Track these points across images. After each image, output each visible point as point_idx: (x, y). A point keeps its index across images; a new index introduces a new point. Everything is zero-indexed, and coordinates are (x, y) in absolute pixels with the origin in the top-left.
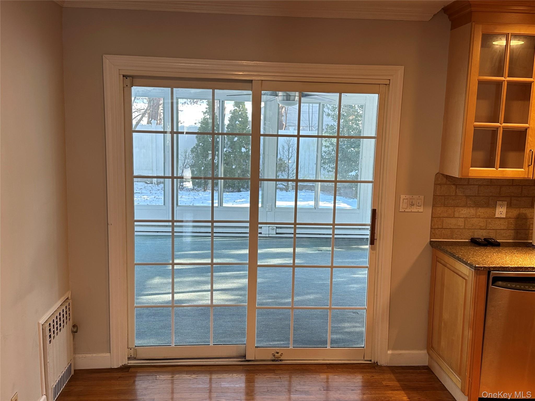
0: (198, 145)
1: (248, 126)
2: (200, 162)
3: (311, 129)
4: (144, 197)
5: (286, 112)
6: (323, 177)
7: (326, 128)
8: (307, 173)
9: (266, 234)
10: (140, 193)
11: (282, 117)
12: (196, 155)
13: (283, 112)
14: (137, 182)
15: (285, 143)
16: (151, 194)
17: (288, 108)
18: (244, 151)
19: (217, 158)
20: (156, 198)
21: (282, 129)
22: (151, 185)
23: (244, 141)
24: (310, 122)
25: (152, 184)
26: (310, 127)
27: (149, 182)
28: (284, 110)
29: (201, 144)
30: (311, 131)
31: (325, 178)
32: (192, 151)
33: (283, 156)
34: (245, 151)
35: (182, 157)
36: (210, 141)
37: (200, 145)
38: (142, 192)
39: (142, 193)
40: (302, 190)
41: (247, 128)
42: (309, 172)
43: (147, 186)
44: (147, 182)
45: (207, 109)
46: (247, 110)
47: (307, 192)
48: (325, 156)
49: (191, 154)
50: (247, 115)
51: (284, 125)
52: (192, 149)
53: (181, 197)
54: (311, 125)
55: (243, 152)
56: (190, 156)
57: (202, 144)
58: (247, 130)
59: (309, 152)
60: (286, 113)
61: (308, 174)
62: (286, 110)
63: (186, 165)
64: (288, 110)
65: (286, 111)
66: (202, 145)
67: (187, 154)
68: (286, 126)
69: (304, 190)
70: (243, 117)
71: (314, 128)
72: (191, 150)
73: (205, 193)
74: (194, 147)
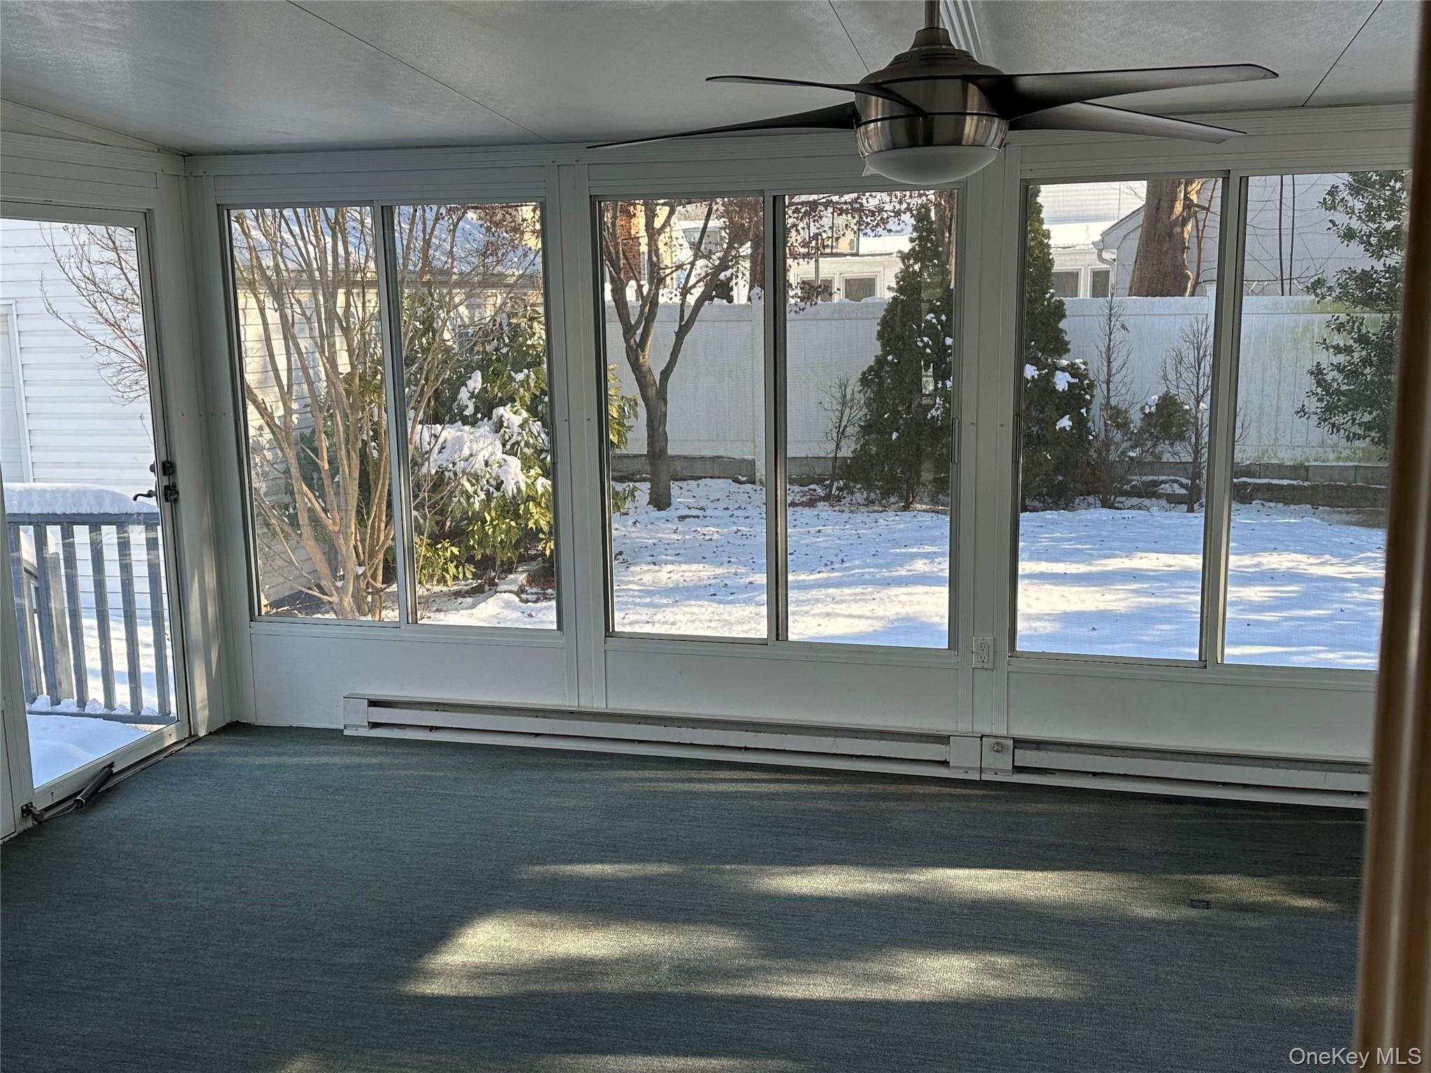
0: (880, 361)
1: (1052, 291)
2: (886, 416)
3: (1286, 287)
4: (705, 530)
5: (1198, 233)
6: (1332, 456)
7: (1340, 281)
8: (1272, 442)
9: (966, 770)
10: (698, 517)
11: (1184, 253)
12: (875, 394)
13: (1186, 236)
14: (712, 478)
15: (1186, 341)
16: (733, 519)
17: (1205, 220)
18: (1033, 377)
19: (941, 403)
20: (740, 534)
21: (1181, 293)
22: (749, 486)
23: (1033, 343)
24: (1286, 264)
25: (753, 483)
26: (1282, 280)
27: (744, 479)
28: (1190, 229)
29: (890, 358)
30: (1286, 297)
31: (1338, 459)
32: (864, 381)
33: (1178, 388)
34: (1036, 377)
35: (834, 402)
36: (918, 346)
37: (887, 360)
38: (706, 514)
39: (705, 517)
40: (1251, 503)
41: (1048, 296)
42: (1276, 438)
43: (738, 491)
44: (740, 477)
45: (914, 244)
46: (1048, 237)
47: (1270, 508)
48: (1335, 385)
49: (859, 392)
50: (1050, 254)
51: (1188, 278)
52: (864, 374)
53: (819, 531)
54: (1286, 276)
55: (1029, 378)
56: (857, 396)
57: (895, 356)
58: (1046, 303)
59: (1280, 370)
60: (1198, 237)
61: (1272, 445)
62: (1201, 228)
63: (846, 426)
64: (1204, 226)
65: (1198, 230)
66: (896, 361)
67: (849, 391)
68: (1197, 283)
69: (1258, 501)
70: (1034, 260)
71: (1299, 282)
72: (861, 379)
73: (897, 518)
74: (868, 370)
